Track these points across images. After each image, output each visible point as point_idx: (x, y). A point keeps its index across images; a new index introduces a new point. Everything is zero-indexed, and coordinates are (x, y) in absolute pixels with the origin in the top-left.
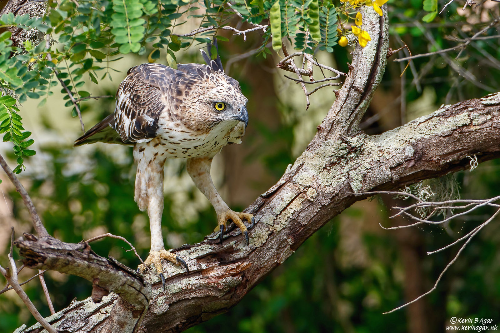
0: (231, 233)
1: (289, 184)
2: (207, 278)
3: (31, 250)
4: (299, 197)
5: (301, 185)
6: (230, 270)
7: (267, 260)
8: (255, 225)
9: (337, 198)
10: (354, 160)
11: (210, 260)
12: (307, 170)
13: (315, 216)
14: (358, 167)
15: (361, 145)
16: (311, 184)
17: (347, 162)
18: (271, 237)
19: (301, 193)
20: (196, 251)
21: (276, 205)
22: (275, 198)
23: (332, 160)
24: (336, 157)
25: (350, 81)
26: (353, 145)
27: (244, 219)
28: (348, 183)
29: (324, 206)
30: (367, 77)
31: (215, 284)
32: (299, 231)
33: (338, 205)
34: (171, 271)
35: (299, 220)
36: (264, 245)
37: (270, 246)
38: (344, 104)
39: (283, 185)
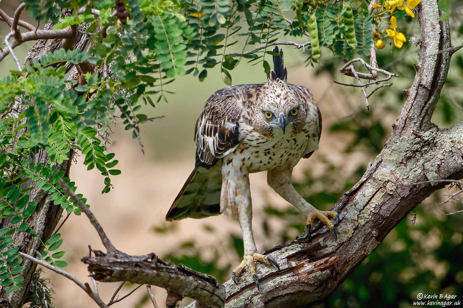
0: (319, 231)
1: (369, 181)
2: (298, 275)
3: (98, 265)
4: (379, 191)
5: (380, 180)
6: (319, 266)
7: (355, 253)
8: (340, 221)
9: (415, 189)
10: (428, 152)
11: (300, 257)
12: (385, 166)
13: (396, 207)
14: (433, 158)
15: (433, 138)
16: (389, 178)
17: (422, 155)
18: (357, 231)
19: (381, 188)
20: (286, 251)
21: (359, 201)
22: (358, 195)
23: (408, 155)
24: (411, 151)
25: (418, 80)
26: (426, 139)
27: (330, 217)
28: (424, 174)
29: (403, 198)
30: (433, 75)
31: (305, 279)
32: (382, 223)
33: (417, 196)
34: (265, 271)
35: (382, 213)
36: (350, 239)
37: (356, 239)
38: (414, 102)
39: (365, 182)
